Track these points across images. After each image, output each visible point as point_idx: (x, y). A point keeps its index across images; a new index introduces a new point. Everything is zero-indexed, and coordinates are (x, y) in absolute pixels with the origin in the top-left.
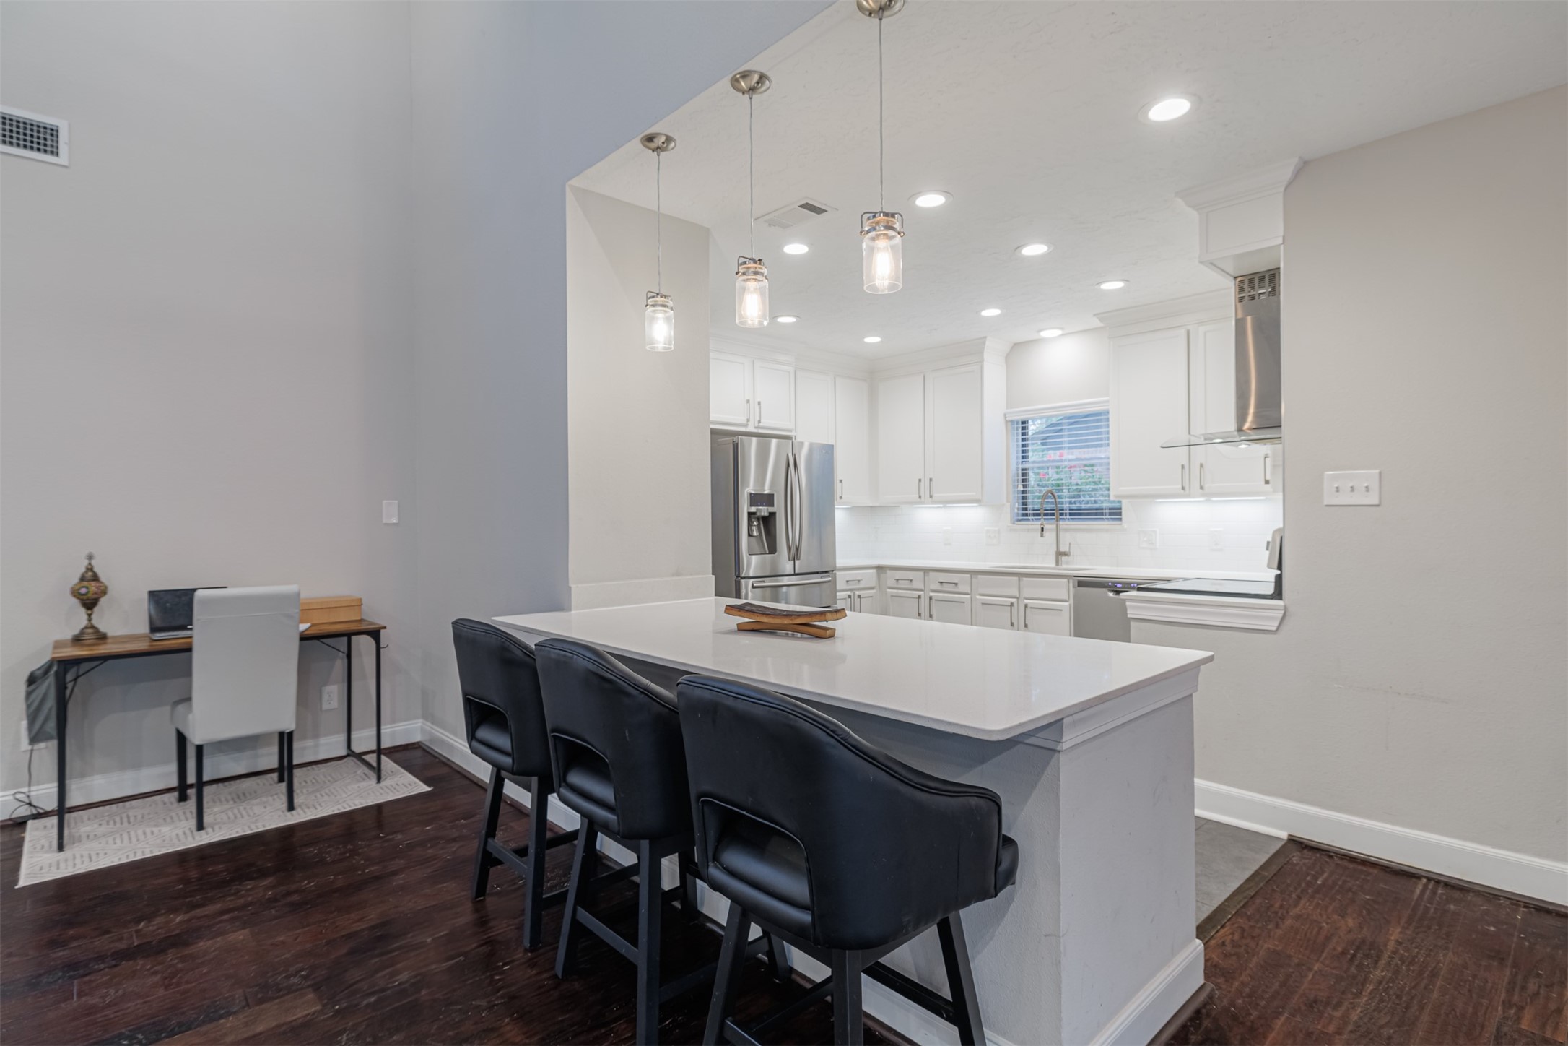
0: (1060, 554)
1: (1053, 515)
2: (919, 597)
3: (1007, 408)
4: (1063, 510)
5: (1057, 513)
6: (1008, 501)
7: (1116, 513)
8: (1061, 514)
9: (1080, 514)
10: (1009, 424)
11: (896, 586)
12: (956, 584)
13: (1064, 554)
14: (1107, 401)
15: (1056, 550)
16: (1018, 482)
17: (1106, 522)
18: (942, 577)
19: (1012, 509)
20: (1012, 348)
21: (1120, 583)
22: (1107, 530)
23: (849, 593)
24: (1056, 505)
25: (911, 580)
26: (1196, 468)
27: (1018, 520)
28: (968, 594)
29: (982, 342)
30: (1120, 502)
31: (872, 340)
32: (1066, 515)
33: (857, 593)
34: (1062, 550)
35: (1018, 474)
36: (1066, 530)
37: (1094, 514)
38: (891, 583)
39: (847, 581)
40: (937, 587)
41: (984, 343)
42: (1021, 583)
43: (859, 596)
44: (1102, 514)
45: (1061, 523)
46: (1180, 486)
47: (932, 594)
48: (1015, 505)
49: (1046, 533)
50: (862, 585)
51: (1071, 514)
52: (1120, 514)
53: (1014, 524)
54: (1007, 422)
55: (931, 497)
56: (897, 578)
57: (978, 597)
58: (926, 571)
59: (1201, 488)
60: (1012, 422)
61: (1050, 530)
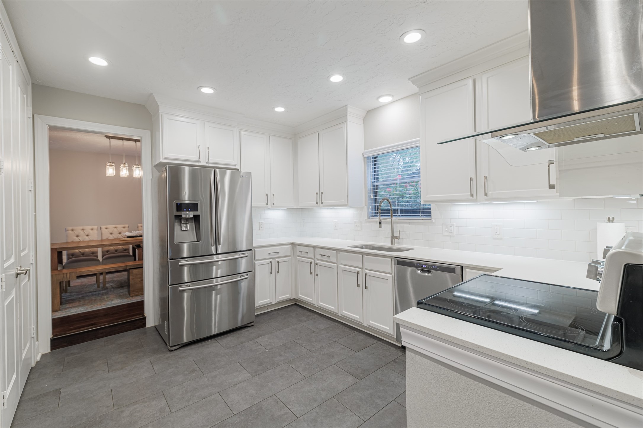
0: (393, 238)
1: (389, 213)
2: (311, 263)
3: (364, 150)
4: (396, 210)
5: (392, 212)
6: (366, 205)
7: (427, 212)
8: (394, 213)
9: (408, 213)
10: (366, 159)
11: (300, 255)
12: (329, 256)
13: (396, 238)
14: (419, 141)
15: (391, 235)
16: (371, 194)
17: (422, 218)
18: (323, 252)
19: (368, 209)
20: (367, 114)
21: (425, 265)
22: (422, 223)
23: (271, 260)
24: (391, 207)
25: (307, 252)
26: (481, 181)
27: (373, 216)
28: (334, 263)
29: (345, 108)
30: (430, 205)
31: (280, 109)
32: (398, 214)
33: (277, 260)
34: (395, 235)
35: (371, 188)
36: (398, 223)
37: (415, 212)
38: (298, 253)
39: (269, 253)
40: (320, 257)
41: (347, 109)
42: (364, 258)
43: (278, 262)
44: (419, 213)
45: (394, 218)
46: (470, 194)
47: (317, 261)
48: (369, 207)
49: (383, 225)
50: (280, 255)
51: (401, 213)
52: (430, 213)
53: (369, 218)
54: (364, 158)
55: (322, 203)
56: (301, 251)
57: (340, 266)
58: (314, 247)
59: (486, 194)
60: (367, 158)
61: (387, 223)
